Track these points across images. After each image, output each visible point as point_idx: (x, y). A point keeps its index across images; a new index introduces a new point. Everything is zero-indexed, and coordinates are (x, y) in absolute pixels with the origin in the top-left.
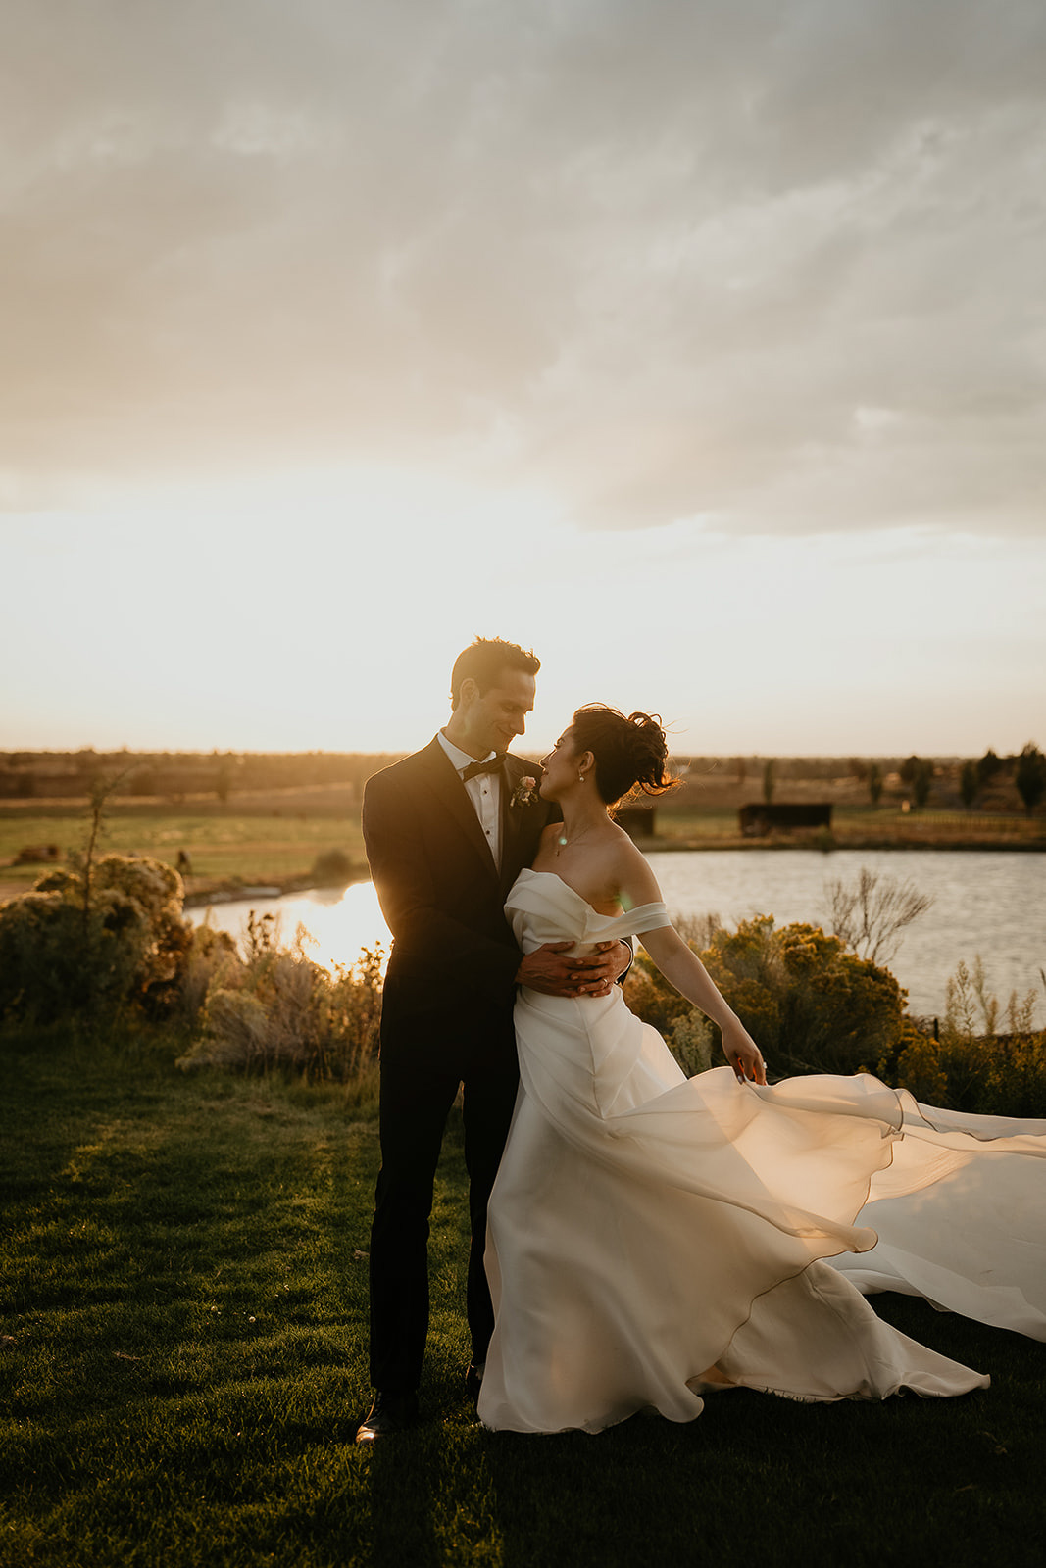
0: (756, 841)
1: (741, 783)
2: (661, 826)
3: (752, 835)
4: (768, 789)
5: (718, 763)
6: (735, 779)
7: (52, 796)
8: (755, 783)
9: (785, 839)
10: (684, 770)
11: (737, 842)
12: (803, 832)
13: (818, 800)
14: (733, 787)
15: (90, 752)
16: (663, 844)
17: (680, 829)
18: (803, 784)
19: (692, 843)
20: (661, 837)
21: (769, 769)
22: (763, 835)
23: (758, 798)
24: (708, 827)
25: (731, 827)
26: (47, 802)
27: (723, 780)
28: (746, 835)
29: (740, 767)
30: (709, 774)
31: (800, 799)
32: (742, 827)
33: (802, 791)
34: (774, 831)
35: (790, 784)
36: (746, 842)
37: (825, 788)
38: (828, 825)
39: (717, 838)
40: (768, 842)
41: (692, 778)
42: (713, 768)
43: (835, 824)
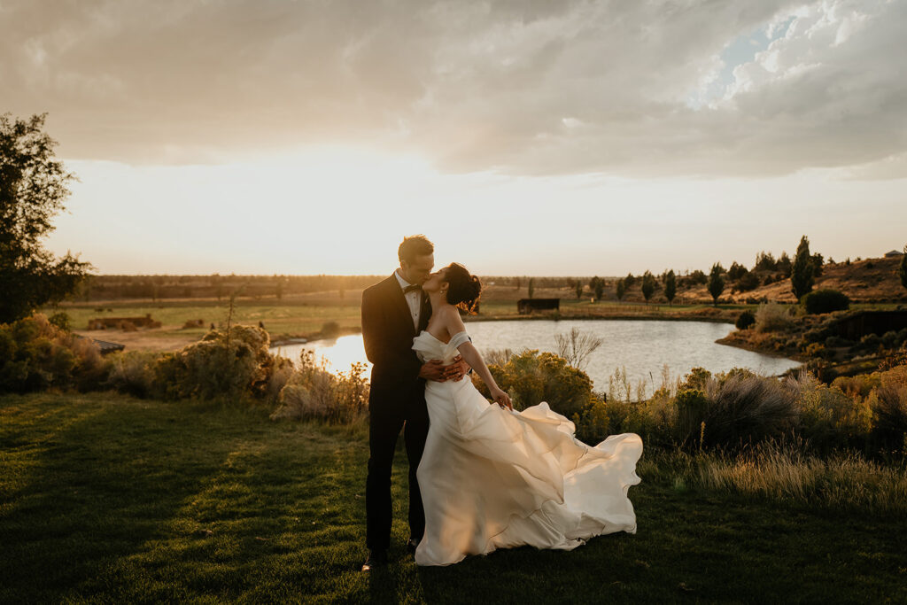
0: (525, 316)
1: (518, 289)
2: (483, 309)
3: (523, 313)
4: (531, 292)
5: (508, 280)
6: (516, 288)
7: (199, 297)
8: (525, 289)
9: (538, 315)
10: (493, 283)
11: (516, 316)
12: (546, 312)
13: (553, 297)
14: (515, 291)
15: (217, 275)
16: (483, 318)
17: (491, 311)
18: (546, 290)
19: (496, 317)
20: (482, 314)
21: (531, 282)
22: (528, 313)
23: (526, 297)
24: (503, 310)
25: (514, 310)
26: (197, 299)
27: (510, 288)
28: (520, 313)
29: (518, 282)
30: (504, 285)
31: (545, 297)
32: (519, 309)
33: (546, 293)
34: (534, 311)
35: (540, 289)
36: (521, 316)
37: (556, 291)
38: (558, 308)
39: (508, 315)
40: (530, 316)
41: (496, 287)
42: (505, 283)
43: (561, 308)
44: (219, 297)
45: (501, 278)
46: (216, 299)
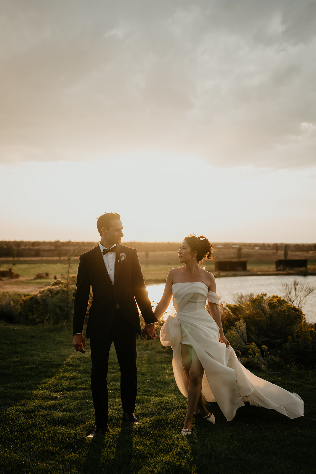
0: (281, 272)
1: (277, 252)
2: (249, 267)
3: (280, 270)
4: (286, 255)
5: (269, 245)
6: (275, 251)
7: (46, 257)
8: (281, 253)
9: (291, 272)
10: (257, 248)
11: (274, 273)
12: (297, 269)
13: (303, 258)
14: (274, 254)
15: (59, 241)
16: (250, 273)
17: (256, 268)
18: (298, 253)
19: (259, 273)
20: (249, 271)
21: (286, 247)
22: (284, 270)
23: (282, 258)
24: (265, 268)
25: (272, 268)
26: (45, 258)
27: (271, 252)
28: (278, 270)
29: (276, 247)
30: (266, 249)
31: (297, 258)
32: (277, 268)
33: (297, 255)
34: (287, 269)
35: (293, 253)
36: (278, 272)
37: (305, 254)
38: (306, 267)
39: (268, 271)
40: (285, 272)
41: (260, 251)
42: (267, 248)
43: (308, 266)
44: (60, 257)
45: (264, 244)
46: (57, 258)
